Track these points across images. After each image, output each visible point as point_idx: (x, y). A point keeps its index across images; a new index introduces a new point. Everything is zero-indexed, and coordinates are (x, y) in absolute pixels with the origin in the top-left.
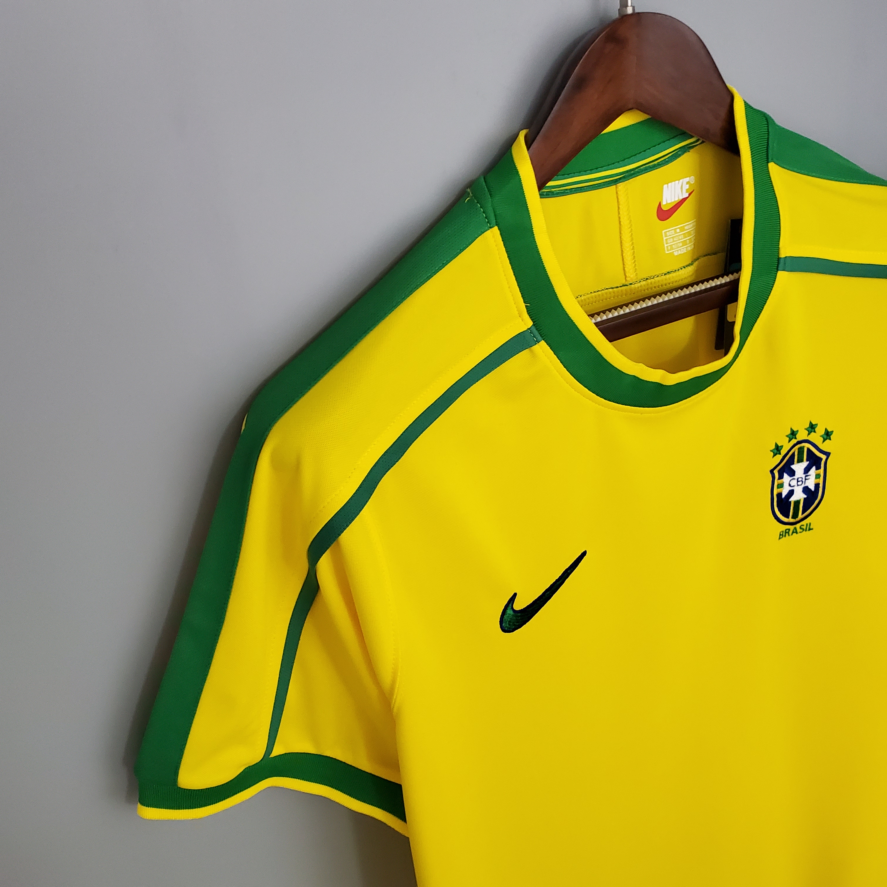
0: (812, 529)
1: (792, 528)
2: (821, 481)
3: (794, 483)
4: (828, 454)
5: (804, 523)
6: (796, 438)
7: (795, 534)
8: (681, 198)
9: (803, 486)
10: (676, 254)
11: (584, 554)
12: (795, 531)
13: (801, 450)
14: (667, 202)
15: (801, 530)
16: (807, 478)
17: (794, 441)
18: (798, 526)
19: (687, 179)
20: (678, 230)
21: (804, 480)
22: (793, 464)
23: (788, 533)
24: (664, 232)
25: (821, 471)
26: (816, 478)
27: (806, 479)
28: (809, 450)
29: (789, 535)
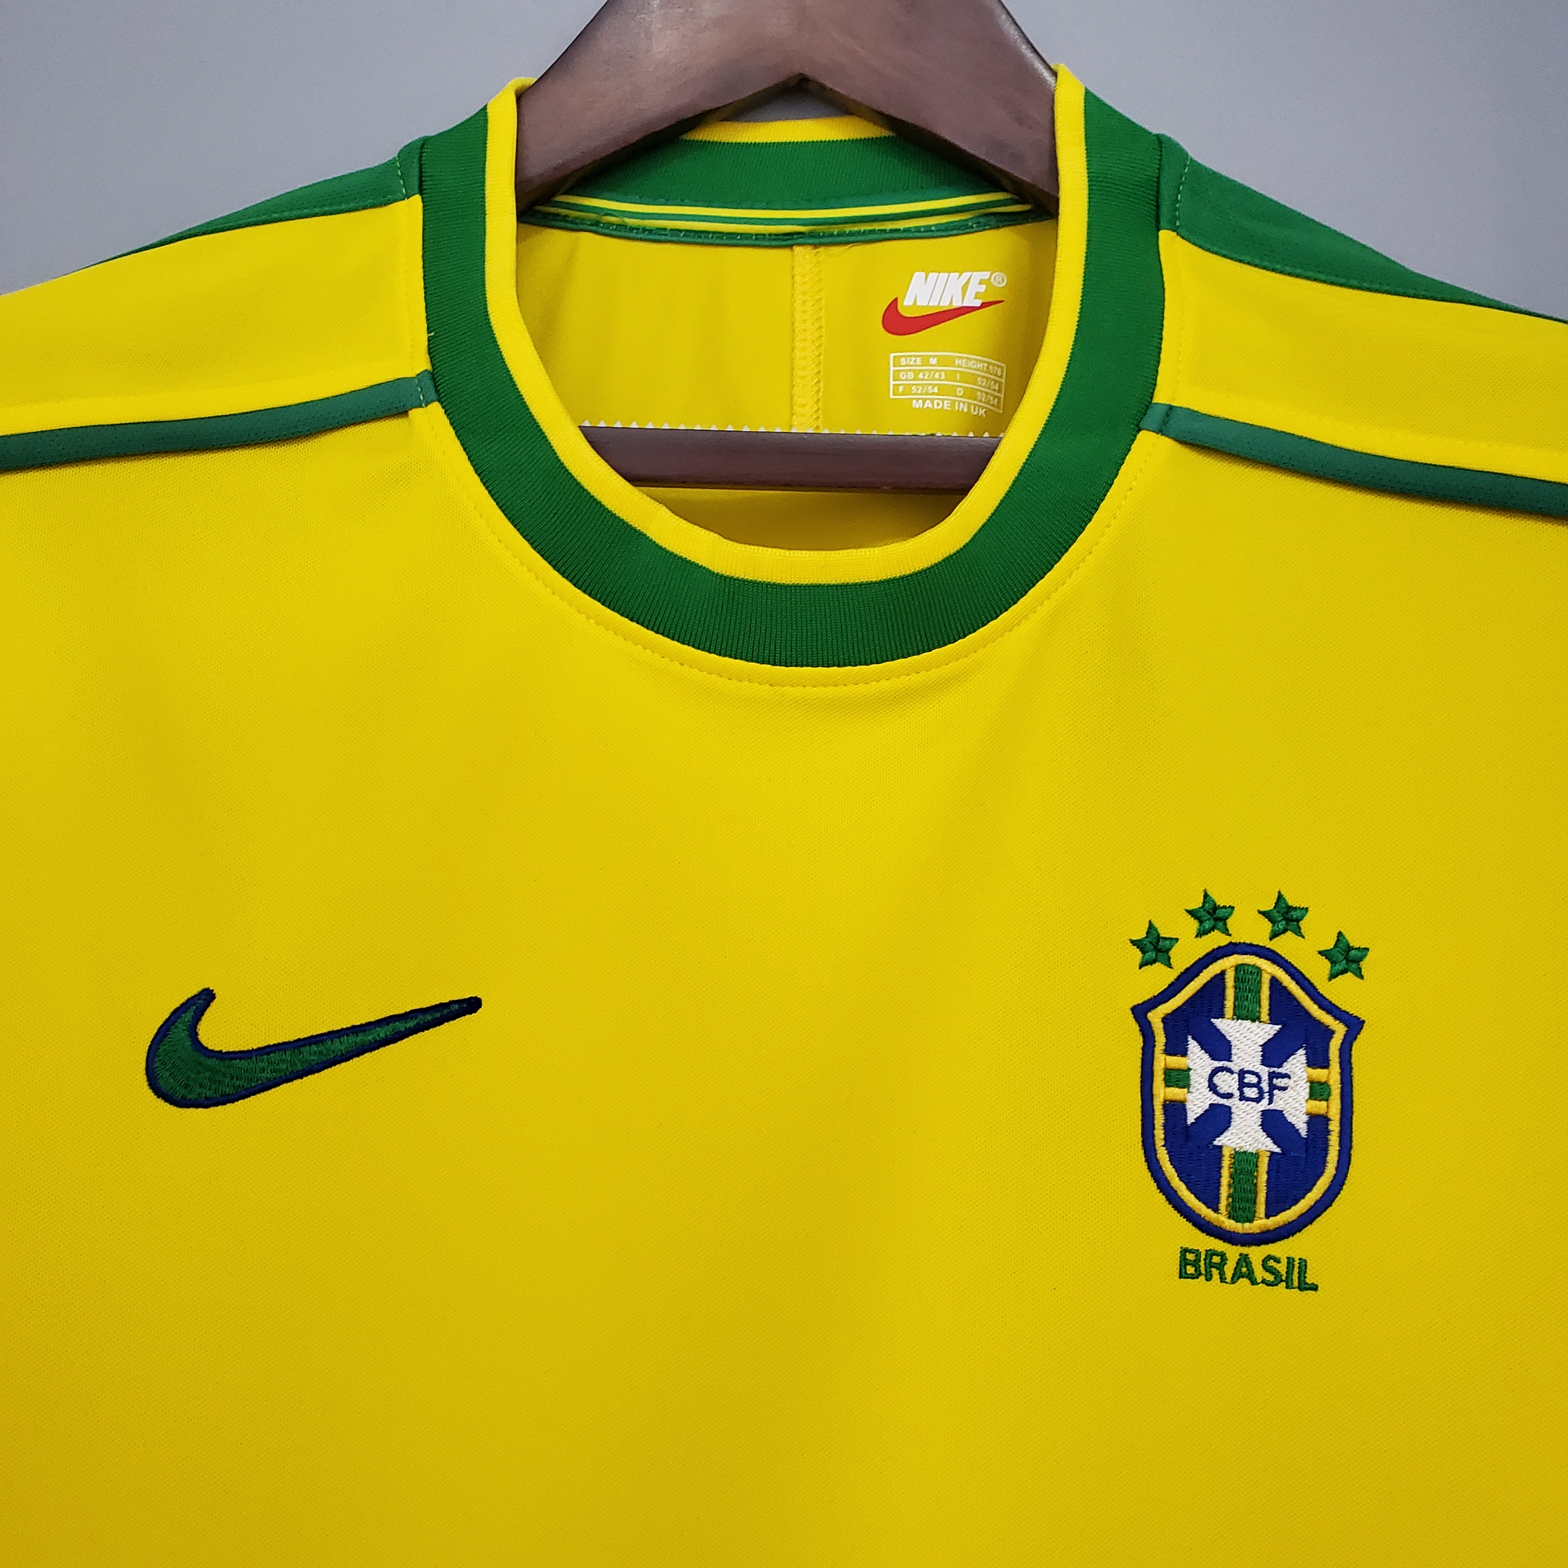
0: (1314, 1288)
1: (1233, 1252)
2: (1334, 1109)
3: (1226, 1082)
4: (1354, 1025)
5: (1280, 1249)
6: (1226, 932)
7: (1244, 1282)
8: (957, 304)
9: (1264, 1105)
10: (917, 405)
11: (472, 1005)
12: (1244, 1270)
13: (1246, 976)
14: (915, 301)
15: (1270, 1278)
16: (1278, 1082)
17: (1216, 939)
18: (1256, 1254)
19: (985, 275)
20: (933, 361)
21: (1265, 1086)
22: (1222, 1016)
23: (1220, 1267)
24: (894, 357)
25: (1332, 1075)
26: (1313, 1096)
27: (1272, 1087)
28: (1274, 981)
29: (1223, 1279)
